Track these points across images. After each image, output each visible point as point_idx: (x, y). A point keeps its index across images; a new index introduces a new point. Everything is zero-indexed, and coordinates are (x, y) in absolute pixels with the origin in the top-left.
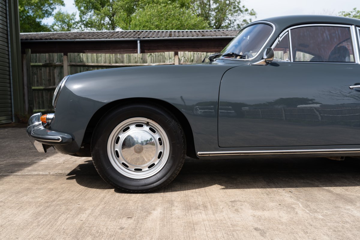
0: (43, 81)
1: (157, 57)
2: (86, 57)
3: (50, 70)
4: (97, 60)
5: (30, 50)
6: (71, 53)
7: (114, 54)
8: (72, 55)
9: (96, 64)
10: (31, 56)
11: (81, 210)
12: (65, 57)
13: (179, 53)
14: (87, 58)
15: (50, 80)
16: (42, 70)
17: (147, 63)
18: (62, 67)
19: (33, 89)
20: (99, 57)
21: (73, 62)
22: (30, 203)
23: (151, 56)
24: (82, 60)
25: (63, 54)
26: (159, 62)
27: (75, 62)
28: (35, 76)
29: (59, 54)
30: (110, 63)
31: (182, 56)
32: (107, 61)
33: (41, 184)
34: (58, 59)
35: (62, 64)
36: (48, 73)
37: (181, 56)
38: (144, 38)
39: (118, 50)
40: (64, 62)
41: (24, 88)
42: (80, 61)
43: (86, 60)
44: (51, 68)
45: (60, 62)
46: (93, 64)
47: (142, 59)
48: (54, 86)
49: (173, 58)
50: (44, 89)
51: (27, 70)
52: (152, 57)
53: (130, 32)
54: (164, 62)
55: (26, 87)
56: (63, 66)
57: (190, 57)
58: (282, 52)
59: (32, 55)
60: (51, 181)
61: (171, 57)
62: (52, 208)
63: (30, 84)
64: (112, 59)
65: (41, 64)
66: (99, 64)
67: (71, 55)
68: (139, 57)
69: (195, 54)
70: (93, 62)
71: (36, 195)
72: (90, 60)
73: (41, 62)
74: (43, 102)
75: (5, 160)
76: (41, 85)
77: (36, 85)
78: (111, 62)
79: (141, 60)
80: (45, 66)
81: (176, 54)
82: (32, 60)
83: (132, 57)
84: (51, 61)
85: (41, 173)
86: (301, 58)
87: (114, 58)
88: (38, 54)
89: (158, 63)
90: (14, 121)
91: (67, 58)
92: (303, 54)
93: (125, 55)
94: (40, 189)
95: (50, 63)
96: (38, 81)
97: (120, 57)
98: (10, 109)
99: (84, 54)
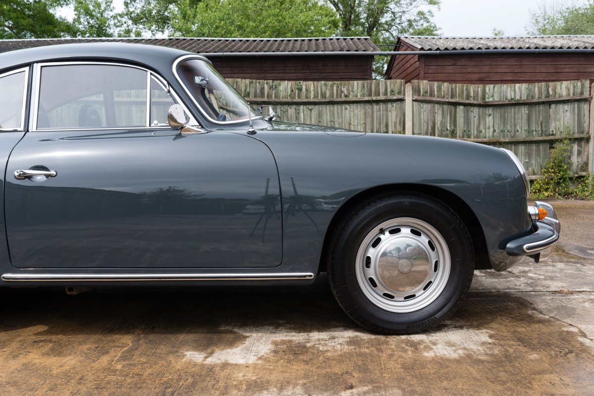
57: (244, 88)
58: (403, 81)
69: (253, 82)
86: (434, 92)
92: (438, 83)
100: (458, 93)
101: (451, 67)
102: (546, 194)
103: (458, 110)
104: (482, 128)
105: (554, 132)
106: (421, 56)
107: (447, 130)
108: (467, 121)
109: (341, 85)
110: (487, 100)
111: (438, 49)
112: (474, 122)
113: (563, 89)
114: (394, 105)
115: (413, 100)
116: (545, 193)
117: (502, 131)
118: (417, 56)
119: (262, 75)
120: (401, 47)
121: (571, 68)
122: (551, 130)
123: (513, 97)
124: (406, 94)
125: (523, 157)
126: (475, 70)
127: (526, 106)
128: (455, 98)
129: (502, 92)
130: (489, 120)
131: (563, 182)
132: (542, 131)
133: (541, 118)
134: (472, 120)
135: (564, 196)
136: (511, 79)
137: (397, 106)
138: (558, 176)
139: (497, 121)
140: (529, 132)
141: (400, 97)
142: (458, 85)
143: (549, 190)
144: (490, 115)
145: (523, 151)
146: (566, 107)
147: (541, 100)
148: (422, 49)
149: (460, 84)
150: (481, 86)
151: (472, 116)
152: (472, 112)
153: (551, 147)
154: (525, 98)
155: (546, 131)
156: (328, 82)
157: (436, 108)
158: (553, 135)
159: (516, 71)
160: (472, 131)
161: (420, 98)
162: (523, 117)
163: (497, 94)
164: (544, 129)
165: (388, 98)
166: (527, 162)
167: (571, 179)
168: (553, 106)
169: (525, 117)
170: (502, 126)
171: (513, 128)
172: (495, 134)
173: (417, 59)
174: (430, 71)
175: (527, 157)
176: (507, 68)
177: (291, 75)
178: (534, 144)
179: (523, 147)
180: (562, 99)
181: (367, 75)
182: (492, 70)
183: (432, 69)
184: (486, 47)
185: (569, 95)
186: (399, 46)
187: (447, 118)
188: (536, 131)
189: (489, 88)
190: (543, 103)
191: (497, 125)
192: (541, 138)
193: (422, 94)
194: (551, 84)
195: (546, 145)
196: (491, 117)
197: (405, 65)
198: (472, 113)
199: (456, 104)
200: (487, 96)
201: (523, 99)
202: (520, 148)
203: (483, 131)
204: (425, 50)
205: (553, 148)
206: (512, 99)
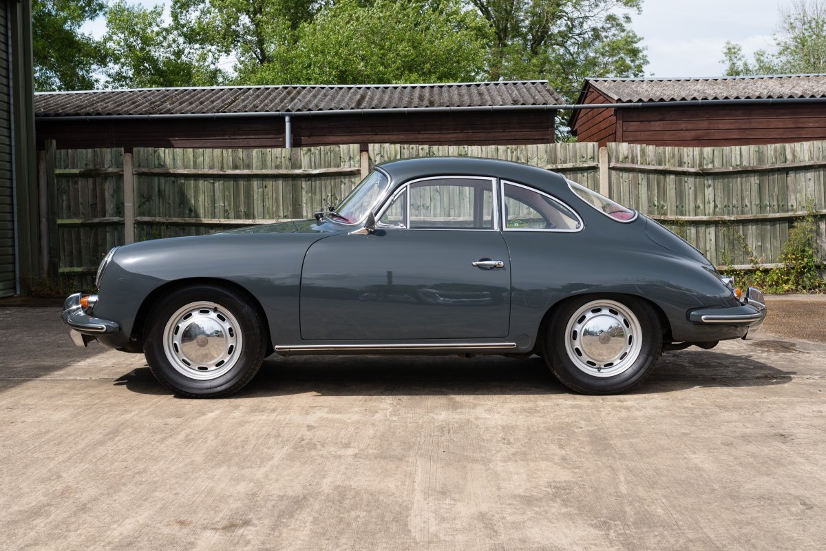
0: (81, 206)
1: (322, 155)
2: (171, 157)
3: (94, 184)
4: (195, 162)
5: (54, 142)
6: (139, 148)
7: (230, 150)
8: (142, 152)
9: (193, 171)
10: (55, 154)
11: (127, 411)
12: (128, 156)
13: (371, 146)
14: (174, 158)
15: (94, 205)
16: (79, 183)
17: (300, 168)
18: (120, 177)
19: (59, 225)
20: (199, 157)
21: (143, 167)
22: (67, 406)
23: (309, 153)
24: (162, 163)
25: (123, 149)
26: (328, 167)
27: (148, 167)
28: (65, 198)
29: (115, 149)
30: (222, 168)
31: (376, 152)
32: (216, 164)
33: (79, 390)
34: (111, 161)
35: (120, 171)
36: (90, 192)
37: (374, 153)
38: (299, 110)
39: (244, 137)
40: (125, 167)
41: (39, 223)
42: (160, 164)
43: (172, 163)
44: (99, 180)
45: (117, 167)
46: (185, 172)
47: (290, 159)
48: (102, 218)
49: (357, 158)
50: (83, 225)
51: (48, 183)
52: (313, 156)
53: (277, 88)
54: (339, 166)
55: (44, 220)
56: (123, 175)
57: (394, 155)
58: (596, 144)
59: (58, 151)
60: (92, 386)
61: (352, 156)
62: (93, 410)
63: (53, 213)
64: (228, 159)
65: (76, 171)
66: (200, 172)
67: (139, 151)
68: (283, 155)
69: (404, 148)
70: (185, 167)
71: (74, 399)
72: (179, 163)
73: (77, 168)
74: (79, 252)
75: (22, 362)
76: (76, 215)
77: (65, 215)
78: (225, 166)
79: (287, 162)
80: (85, 175)
81: (364, 149)
82: (57, 164)
83: (269, 157)
84: (98, 164)
85: (79, 378)
86: (637, 156)
87: (231, 159)
88: (70, 151)
89: (325, 168)
90: (18, 292)
91: (132, 157)
92: (641, 146)
93: (255, 152)
94: (78, 394)
95: (97, 169)
96: (69, 207)
97: (244, 156)
98: (10, 267)
99: (167, 150)
100: (667, 158)
101: (658, 123)
102: (786, 287)
103: (667, 179)
104: (699, 202)
105: (795, 207)
106: (617, 109)
107: (655, 205)
108: (680, 195)
109: (516, 150)
110: (705, 167)
111: (640, 100)
112: (689, 194)
113: (804, 151)
114: (585, 174)
115: (609, 168)
116: (784, 285)
117: (725, 206)
118: (613, 109)
119: (411, 137)
120: (589, 93)
121: (817, 122)
122: (789, 204)
123: (738, 163)
124: (600, 161)
125: (754, 239)
126: (689, 126)
127: (756, 174)
128: (663, 164)
129: (724, 157)
130: (709, 192)
131: (808, 272)
132: (779, 206)
133: (776, 190)
134: (687, 193)
135: (810, 289)
136: (738, 137)
137: (589, 175)
138: (801, 263)
139: (719, 193)
140: (762, 207)
141: (593, 164)
142: (667, 148)
143: (790, 282)
144: (710, 186)
145: (754, 231)
146: (810, 175)
147: (777, 166)
148: (619, 100)
149: (670, 147)
150: (697, 149)
151: (687, 188)
152: (686, 182)
153: (790, 227)
154: (755, 164)
155: (783, 205)
156: (500, 147)
157: (640, 178)
158: (792, 210)
159: (744, 127)
160: (687, 206)
161: (619, 165)
162: (753, 188)
163: (717, 159)
164: (781, 204)
165: (577, 165)
166: (759, 246)
167: (818, 267)
168: (792, 175)
169: (755, 188)
170: (726, 200)
171: (740, 202)
172: (717, 210)
173: (613, 113)
174: (630, 129)
175: (760, 240)
176: (731, 123)
177: (449, 136)
178: (768, 223)
179: (754, 227)
180: (802, 164)
181: (548, 135)
182: (712, 127)
183: (633, 125)
184: (703, 96)
185: (812, 159)
186: (587, 93)
187: (654, 190)
188: (770, 206)
189: (707, 150)
190: (779, 170)
191: (719, 199)
192: (777, 215)
193: (620, 160)
194: (788, 146)
195: (783, 224)
196: (711, 188)
197: (597, 117)
198: (686, 184)
199: (665, 173)
200: (705, 162)
201: (752, 165)
202: (750, 229)
203: (702, 207)
204: (623, 102)
205: (793, 227)
206: (737, 166)
